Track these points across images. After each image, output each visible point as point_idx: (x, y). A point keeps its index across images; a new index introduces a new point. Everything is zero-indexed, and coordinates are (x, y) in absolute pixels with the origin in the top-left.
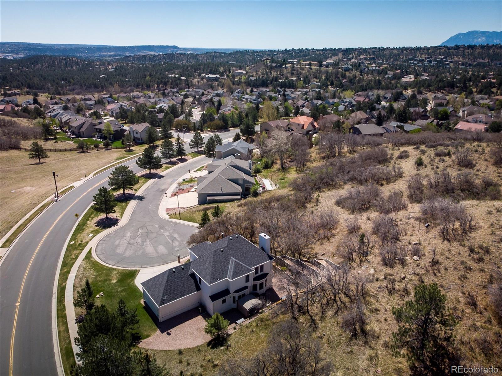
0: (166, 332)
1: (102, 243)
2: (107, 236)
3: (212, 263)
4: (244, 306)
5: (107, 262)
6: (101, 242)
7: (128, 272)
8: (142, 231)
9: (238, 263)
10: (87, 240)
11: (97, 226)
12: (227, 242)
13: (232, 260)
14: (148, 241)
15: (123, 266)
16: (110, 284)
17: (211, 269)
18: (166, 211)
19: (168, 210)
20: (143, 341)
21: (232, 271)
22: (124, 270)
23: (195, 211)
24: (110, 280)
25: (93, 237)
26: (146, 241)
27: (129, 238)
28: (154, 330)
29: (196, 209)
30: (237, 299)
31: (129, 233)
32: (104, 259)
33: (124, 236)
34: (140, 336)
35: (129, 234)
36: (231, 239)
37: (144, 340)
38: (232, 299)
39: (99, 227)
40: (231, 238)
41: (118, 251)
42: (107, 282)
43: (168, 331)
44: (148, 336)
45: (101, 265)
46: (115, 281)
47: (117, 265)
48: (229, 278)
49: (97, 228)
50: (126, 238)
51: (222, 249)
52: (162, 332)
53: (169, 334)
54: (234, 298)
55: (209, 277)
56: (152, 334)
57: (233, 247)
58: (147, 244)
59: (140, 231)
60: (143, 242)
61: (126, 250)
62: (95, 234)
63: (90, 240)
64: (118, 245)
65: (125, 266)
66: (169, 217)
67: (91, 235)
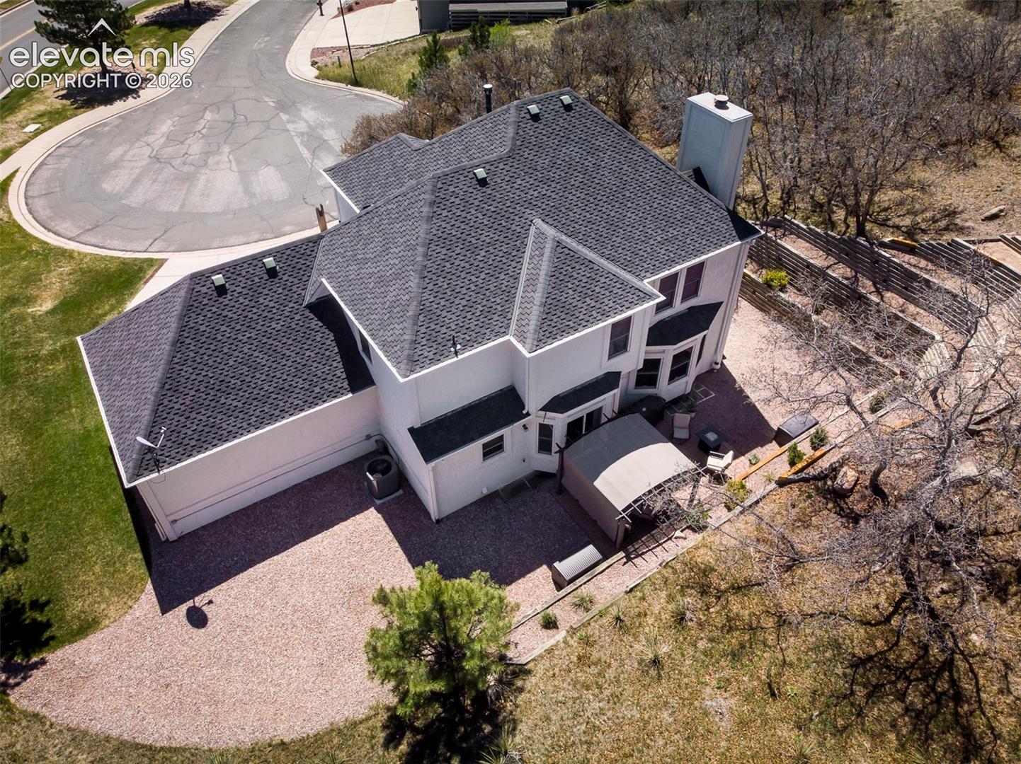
0: (184, 608)
1: (63, 156)
2: (91, 133)
3: (421, 250)
4: (598, 483)
5: (52, 225)
6: (62, 151)
7: (113, 267)
8: (217, 117)
9: (572, 254)
10: (12, 143)
11: (63, 97)
12: (511, 131)
13: (541, 234)
14: (226, 149)
15: (108, 243)
16: (21, 318)
17: (414, 282)
18: (312, 56)
19: (317, 52)
20: (55, 658)
21: (538, 297)
22: (103, 258)
23: (406, 54)
24: (30, 300)
25: (37, 133)
26: (218, 151)
27: (162, 140)
28: (128, 591)
29: (410, 46)
30: (559, 436)
31: (169, 122)
32: (44, 213)
33: (147, 133)
34: (48, 625)
35: (165, 127)
36: (535, 118)
37: (59, 653)
38: (534, 436)
39: (68, 102)
40: (534, 108)
41: (107, 186)
42: (15, 310)
43: (199, 601)
44: (87, 626)
45: (26, 235)
46: (48, 305)
47: (82, 238)
48: (522, 338)
49: (58, 104)
50: (150, 139)
51: (481, 173)
52: (167, 603)
53: (198, 619)
54: (545, 431)
55: (403, 330)
56: (112, 612)
57: (543, 161)
58: (218, 163)
59: (208, 116)
60: (206, 154)
61: (137, 181)
62: (47, 124)
63: (24, 143)
64: (116, 165)
65: (115, 243)
66: (316, 72)
67: (32, 128)
